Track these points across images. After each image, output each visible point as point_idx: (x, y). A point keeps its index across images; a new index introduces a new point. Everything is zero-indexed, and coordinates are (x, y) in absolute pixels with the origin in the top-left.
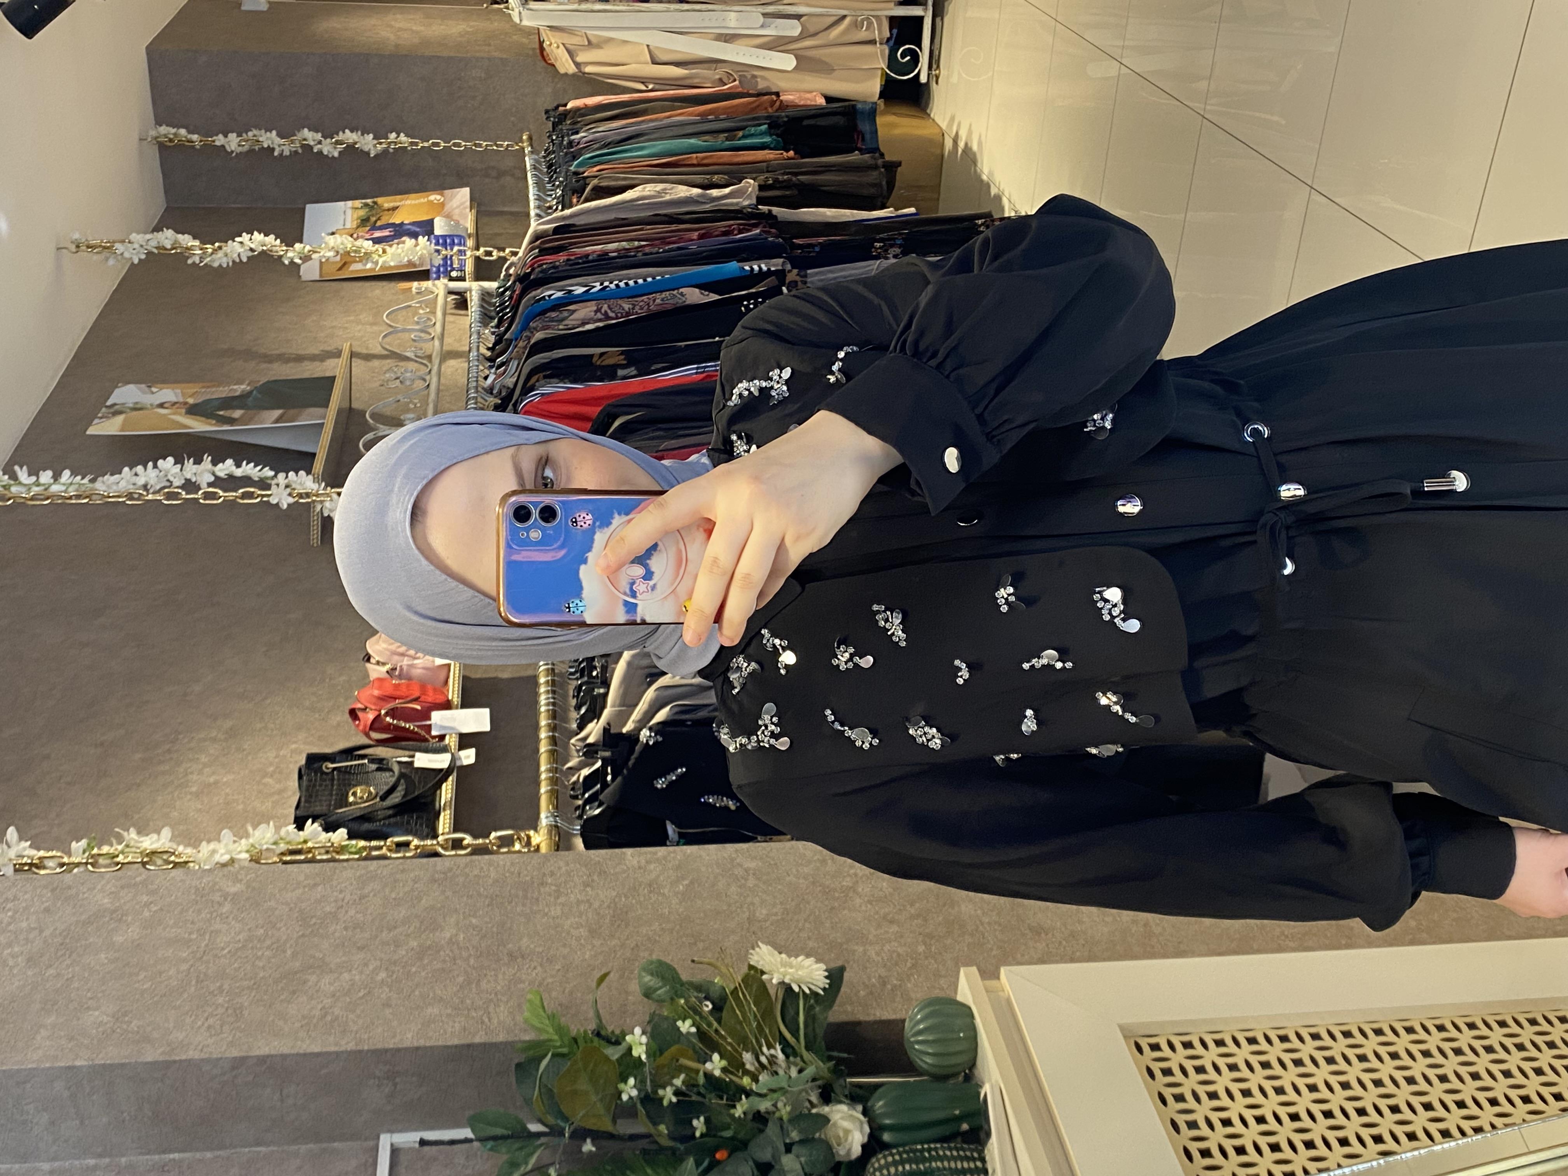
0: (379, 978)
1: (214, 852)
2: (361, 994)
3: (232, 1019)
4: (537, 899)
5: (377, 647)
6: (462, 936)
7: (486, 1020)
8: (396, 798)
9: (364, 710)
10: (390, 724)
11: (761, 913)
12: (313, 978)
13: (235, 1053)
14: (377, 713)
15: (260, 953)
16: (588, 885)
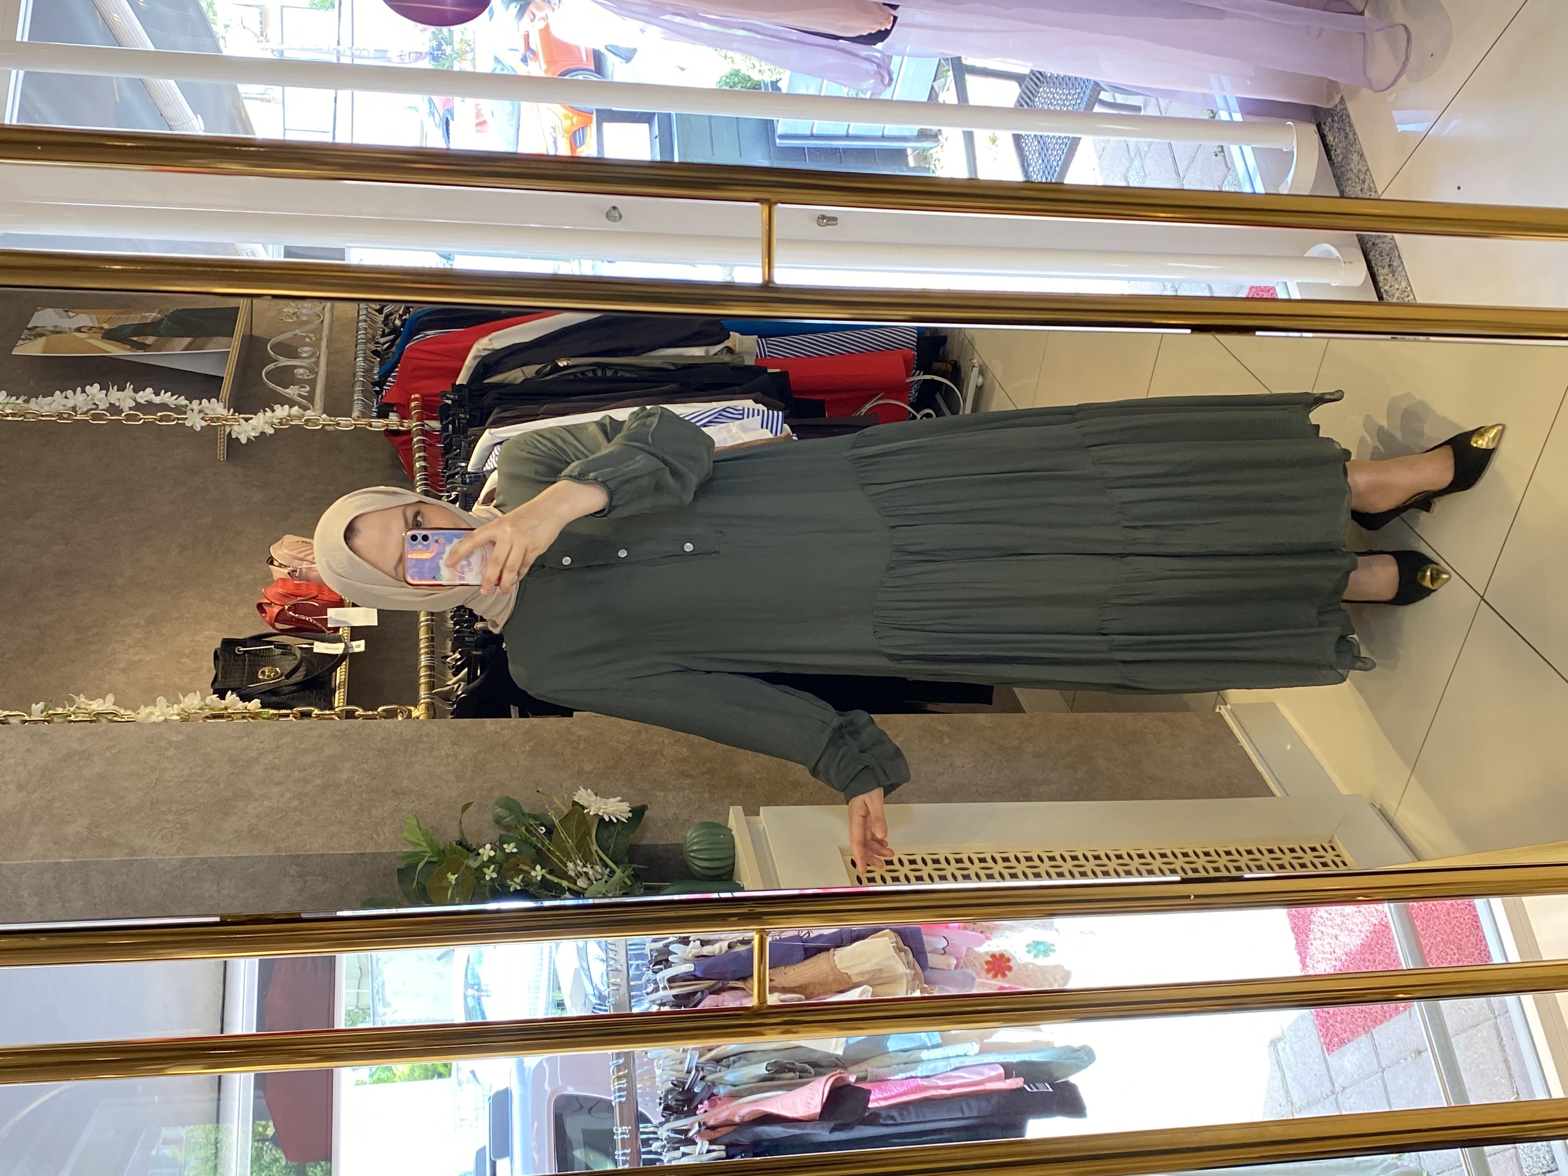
0: (292, 805)
1: (151, 713)
2: (280, 816)
3: (179, 831)
4: (415, 752)
5: (281, 553)
6: (356, 777)
7: (375, 836)
8: (298, 677)
9: (269, 604)
10: (293, 617)
11: (588, 767)
12: (242, 804)
13: (183, 856)
14: (281, 608)
15: (199, 786)
16: (455, 744)
